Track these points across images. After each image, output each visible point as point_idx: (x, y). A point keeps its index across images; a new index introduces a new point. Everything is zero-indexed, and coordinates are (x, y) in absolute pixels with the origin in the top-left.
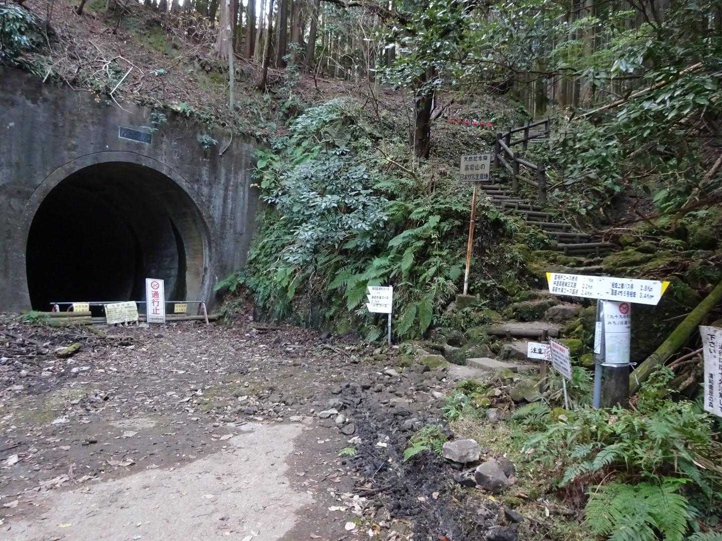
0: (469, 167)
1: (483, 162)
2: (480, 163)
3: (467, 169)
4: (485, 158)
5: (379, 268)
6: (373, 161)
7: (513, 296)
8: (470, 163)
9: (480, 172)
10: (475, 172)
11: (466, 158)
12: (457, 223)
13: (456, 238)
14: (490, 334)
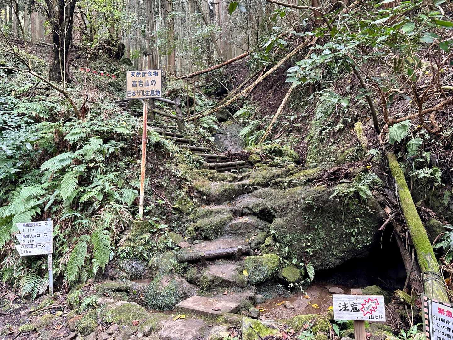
0: (137, 83)
1: (153, 78)
2: (149, 79)
3: (134, 84)
4: (156, 74)
5: (29, 199)
6: (9, 89)
7: (189, 214)
8: (138, 79)
9: (151, 88)
10: (144, 88)
11: (133, 74)
12: (121, 145)
13: (121, 161)
14: (181, 262)
